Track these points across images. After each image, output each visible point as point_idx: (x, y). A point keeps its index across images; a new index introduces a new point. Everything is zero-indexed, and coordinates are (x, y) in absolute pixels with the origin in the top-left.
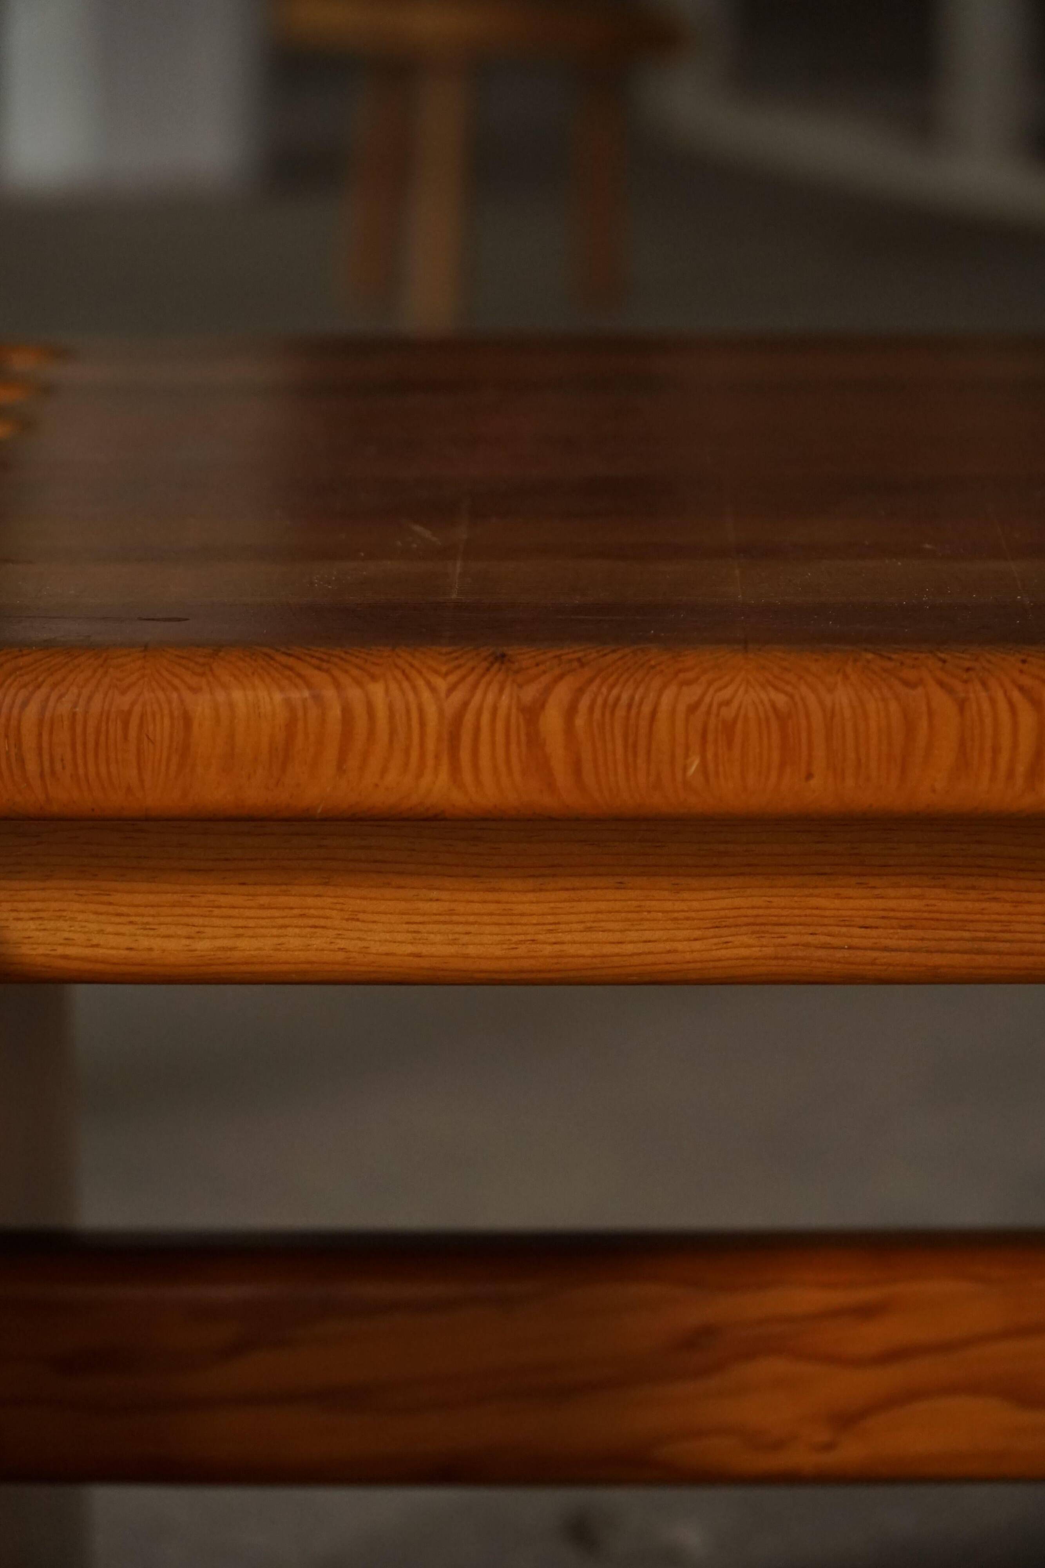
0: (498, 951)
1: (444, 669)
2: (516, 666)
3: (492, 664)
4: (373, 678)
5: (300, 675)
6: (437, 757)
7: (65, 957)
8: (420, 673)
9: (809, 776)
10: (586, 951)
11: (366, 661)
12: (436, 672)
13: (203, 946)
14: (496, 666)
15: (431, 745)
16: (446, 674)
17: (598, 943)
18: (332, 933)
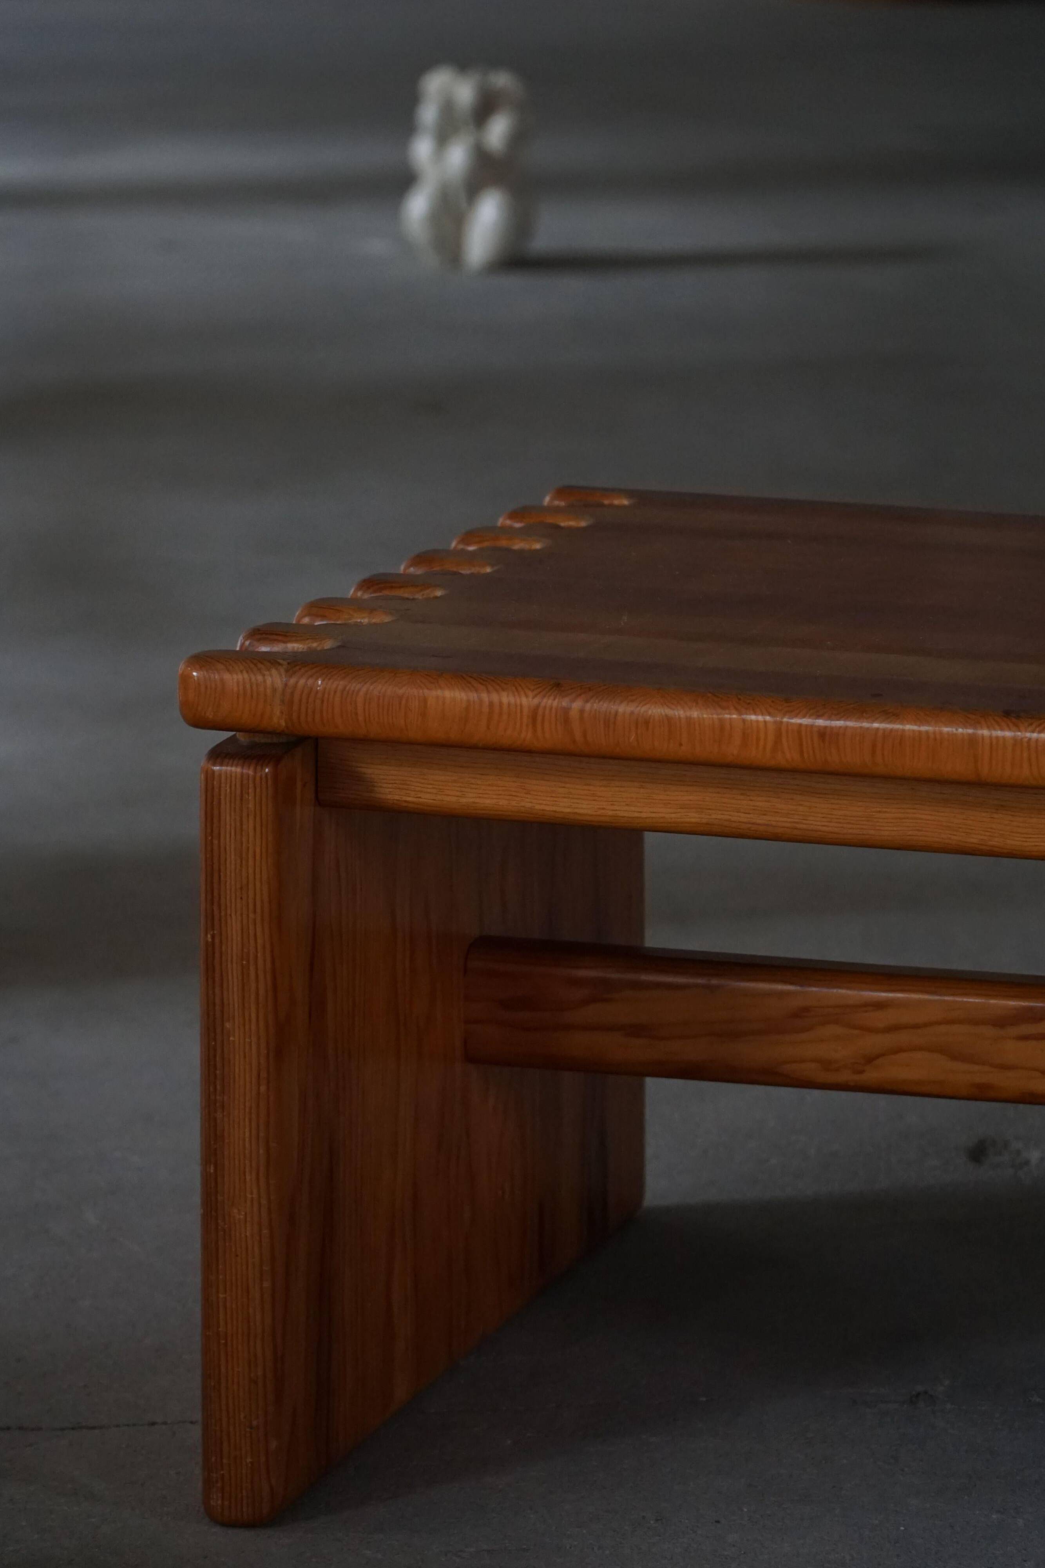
0: (589, 812)
1: (532, 688)
2: (563, 688)
3: (552, 688)
4: (503, 690)
5: (473, 686)
6: (527, 726)
7: (406, 801)
8: (523, 689)
9: (681, 745)
10: (626, 814)
11: (502, 682)
12: (529, 689)
13: (463, 800)
14: (555, 688)
15: (525, 720)
16: (533, 690)
17: (631, 811)
18: (518, 799)
